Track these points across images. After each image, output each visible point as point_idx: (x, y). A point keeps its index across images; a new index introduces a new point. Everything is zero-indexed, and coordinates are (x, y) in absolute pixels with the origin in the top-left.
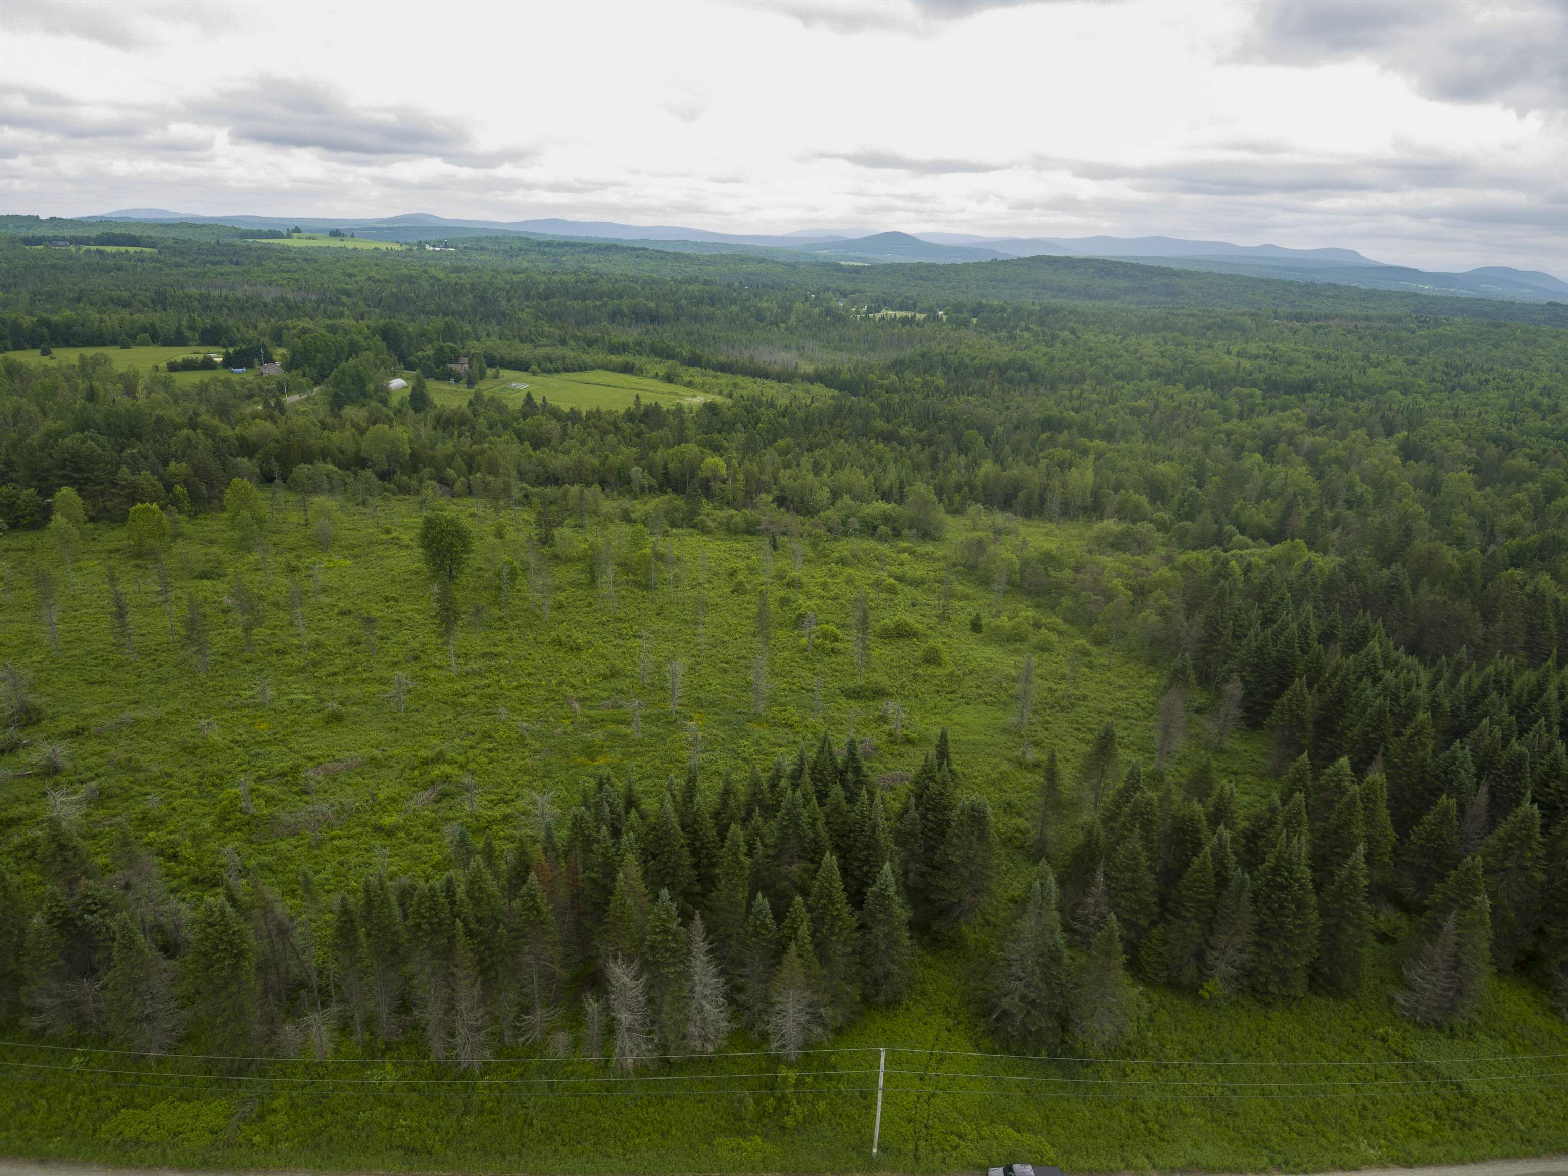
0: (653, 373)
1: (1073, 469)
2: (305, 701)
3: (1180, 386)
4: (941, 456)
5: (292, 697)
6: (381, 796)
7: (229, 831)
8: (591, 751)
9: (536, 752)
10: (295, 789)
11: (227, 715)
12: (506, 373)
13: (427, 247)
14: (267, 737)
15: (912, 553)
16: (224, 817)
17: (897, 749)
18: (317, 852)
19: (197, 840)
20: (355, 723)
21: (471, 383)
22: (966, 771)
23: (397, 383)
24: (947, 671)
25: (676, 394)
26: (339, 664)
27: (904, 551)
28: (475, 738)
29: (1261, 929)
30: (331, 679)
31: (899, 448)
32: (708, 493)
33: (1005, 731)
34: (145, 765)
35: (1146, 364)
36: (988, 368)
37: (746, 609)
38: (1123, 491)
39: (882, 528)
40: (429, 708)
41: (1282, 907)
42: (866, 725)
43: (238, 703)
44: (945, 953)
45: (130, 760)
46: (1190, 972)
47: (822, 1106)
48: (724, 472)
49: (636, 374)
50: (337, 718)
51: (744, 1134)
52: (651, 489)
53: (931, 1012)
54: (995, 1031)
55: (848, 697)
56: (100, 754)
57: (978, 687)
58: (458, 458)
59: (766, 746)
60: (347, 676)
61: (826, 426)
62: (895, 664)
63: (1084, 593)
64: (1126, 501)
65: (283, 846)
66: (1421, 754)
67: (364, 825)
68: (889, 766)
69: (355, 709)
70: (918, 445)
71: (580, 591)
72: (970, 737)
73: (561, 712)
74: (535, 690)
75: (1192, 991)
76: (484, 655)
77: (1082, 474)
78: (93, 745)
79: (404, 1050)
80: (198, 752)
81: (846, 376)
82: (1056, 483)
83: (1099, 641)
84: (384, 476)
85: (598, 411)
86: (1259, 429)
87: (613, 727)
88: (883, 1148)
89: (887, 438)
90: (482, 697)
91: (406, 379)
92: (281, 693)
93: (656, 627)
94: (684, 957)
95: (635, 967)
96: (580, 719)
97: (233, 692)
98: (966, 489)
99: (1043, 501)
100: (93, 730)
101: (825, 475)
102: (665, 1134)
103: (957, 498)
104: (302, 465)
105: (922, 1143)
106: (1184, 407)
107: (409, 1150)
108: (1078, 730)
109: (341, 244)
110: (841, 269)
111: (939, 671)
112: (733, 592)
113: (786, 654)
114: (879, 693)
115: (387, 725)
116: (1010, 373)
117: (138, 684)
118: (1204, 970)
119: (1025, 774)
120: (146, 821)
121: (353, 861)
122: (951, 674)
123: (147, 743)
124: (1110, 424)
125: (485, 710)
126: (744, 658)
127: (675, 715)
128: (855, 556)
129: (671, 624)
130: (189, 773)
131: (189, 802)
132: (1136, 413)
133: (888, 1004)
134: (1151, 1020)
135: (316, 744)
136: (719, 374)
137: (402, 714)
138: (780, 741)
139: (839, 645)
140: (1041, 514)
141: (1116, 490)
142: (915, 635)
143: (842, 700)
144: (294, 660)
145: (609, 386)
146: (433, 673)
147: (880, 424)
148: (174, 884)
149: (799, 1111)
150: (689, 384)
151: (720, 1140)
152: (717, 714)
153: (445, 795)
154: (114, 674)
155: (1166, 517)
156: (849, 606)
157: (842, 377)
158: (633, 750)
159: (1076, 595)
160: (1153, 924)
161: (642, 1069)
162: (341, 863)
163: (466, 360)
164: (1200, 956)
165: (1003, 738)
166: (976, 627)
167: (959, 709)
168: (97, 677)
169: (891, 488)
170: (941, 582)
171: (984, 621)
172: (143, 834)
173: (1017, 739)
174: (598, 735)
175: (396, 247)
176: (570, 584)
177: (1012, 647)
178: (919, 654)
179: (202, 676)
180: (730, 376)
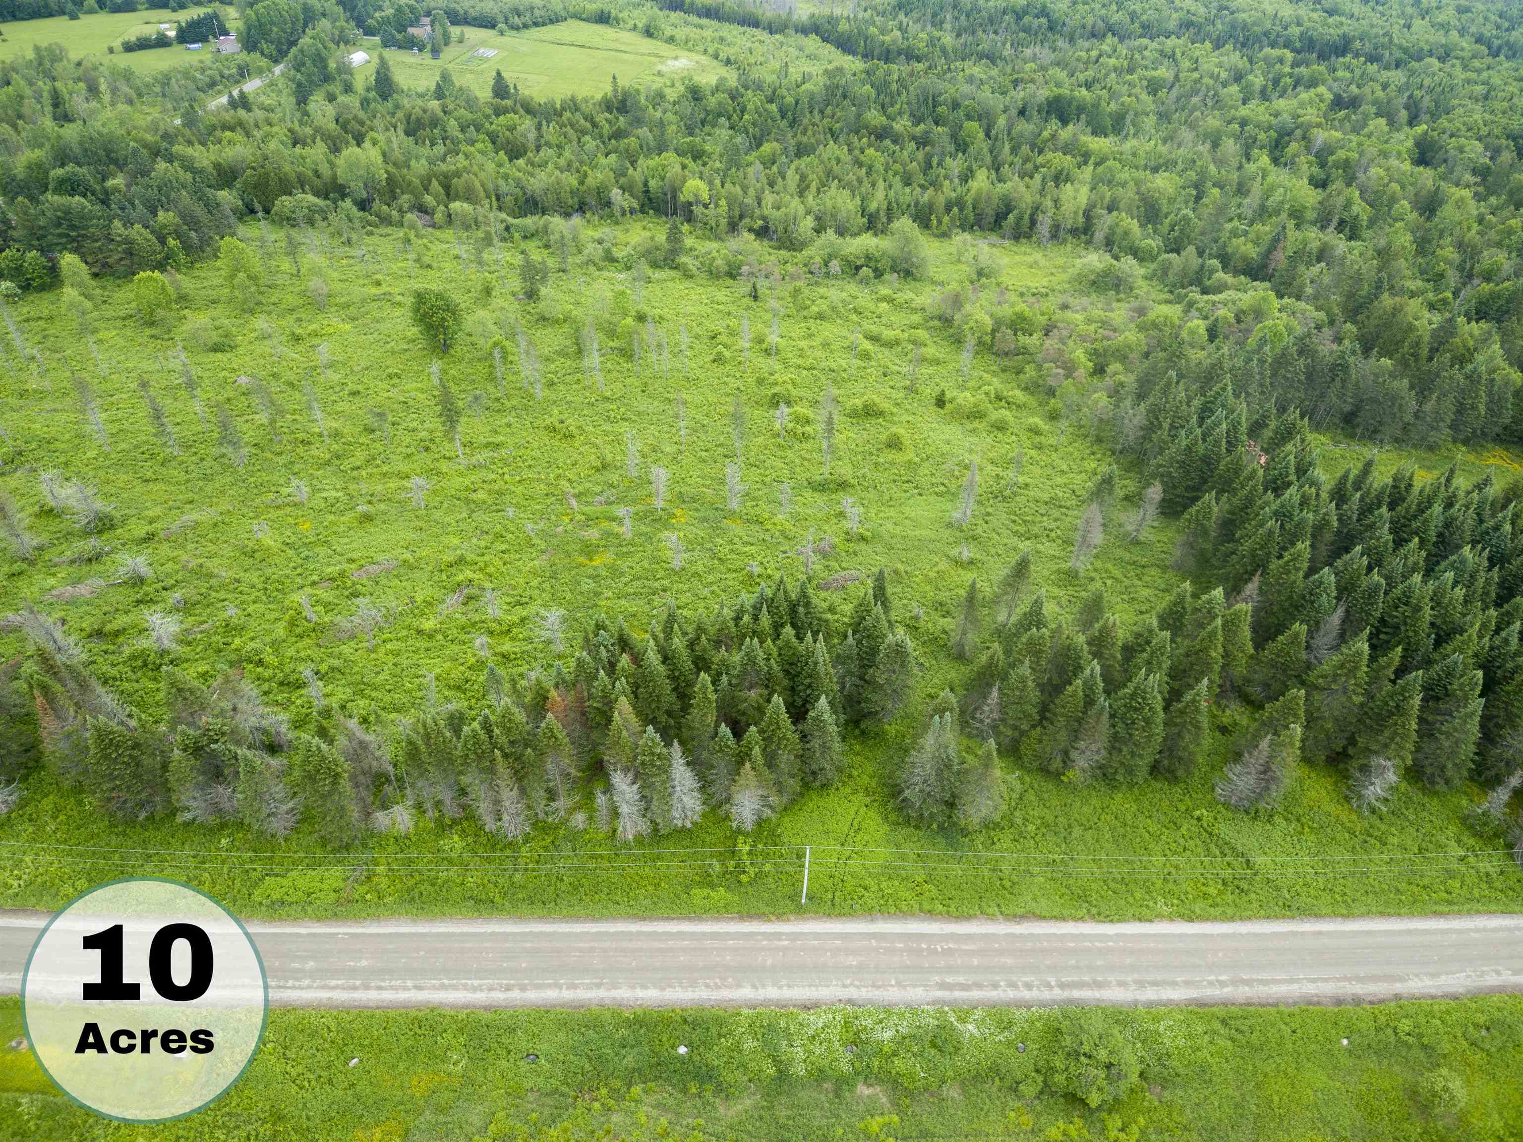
0: (631, 23)
1: (1068, 185)
2: (337, 500)
3: (1208, 45)
4: (935, 160)
5: (324, 494)
6: (419, 599)
7: (301, 637)
8: (589, 550)
9: (543, 552)
10: (346, 593)
11: (274, 514)
12: (473, 34)
14: (312, 539)
15: (890, 300)
16: (292, 623)
17: (852, 547)
18: (373, 656)
19: (276, 645)
20: (384, 522)
21: (436, 52)
22: (909, 569)
23: (358, 57)
24: (907, 458)
25: (657, 56)
26: (359, 457)
27: (884, 299)
28: (490, 538)
29: (1115, 737)
30: (355, 473)
31: (893, 147)
32: (690, 218)
33: (949, 525)
34: (216, 571)
35: (1176, 10)
36: (1004, 13)
37: (725, 383)
38: (1115, 213)
39: (864, 268)
40: (445, 505)
41: (1133, 723)
42: (827, 520)
43: (279, 501)
44: (871, 743)
45: (201, 566)
46: (1057, 764)
47: (767, 867)
48: (705, 196)
49: (612, 26)
50: (367, 518)
51: (712, 886)
52: (632, 211)
53: (855, 792)
54: (901, 809)
55: (814, 489)
56: (174, 560)
57: (933, 475)
58: (435, 182)
59: (739, 546)
60: (369, 470)
61: (817, 117)
62: (860, 449)
63: (1046, 365)
64: (1117, 225)
65: (346, 649)
66: (1292, 578)
67: (409, 628)
68: (844, 565)
69: (382, 506)
70: (913, 145)
71: (569, 362)
72: (918, 533)
73: (561, 509)
74: (535, 484)
75: (1057, 776)
76: (487, 445)
77: (1077, 191)
78: (165, 550)
79: (465, 824)
80: (257, 555)
81: (844, 27)
82: (1048, 203)
83: (1054, 417)
84: (363, 205)
85: (573, 99)
86: (1276, 116)
87: (605, 525)
88: (810, 898)
89: (881, 134)
90: (490, 492)
91: (368, 50)
92: (315, 490)
93: (641, 409)
94: (666, 770)
95: (630, 776)
96: (579, 517)
97: (273, 489)
98: (955, 209)
99: (1033, 222)
100: (162, 535)
101: (810, 198)
102: (657, 886)
103: (946, 219)
104: (282, 197)
105: (838, 894)
106: (1207, 80)
107: (478, 901)
108: (1014, 522)
111: (900, 457)
112: (714, 361)
113: (760, 440)
114: (842, 485)
115: (412, 524)
116: (1027, 19)
117: (188, 481)
118: (1067, 761)
119: (961, 571)
120: (229, 628)
121: (406, 663)
122: (909, 462)
123: (212, 548)
124: (1123, 104)
125: (494, 508)
126: (722, 445)
127: (660, 513)
128: (834, 309)
129: (656, 403)
130: (254, 577)
131: (260, 607)
132: (1153, 87)
133: (823, 786)
134: (1021, 798)
135: (354, 545)
136: (705, 21)
137: (424, 512)
138: (750, 540)
139: (808, 429)
140: (1029, 237)
141: (1110, 210)
142: (881, 414)
143: (808, 494)
144: (319, 452)
145: (583, 46)
146: (444, 466)
147: (874, 117)
148: (265, 687)
149: (752, 871)
150: (671, 40)
151: (695, 891)
152: (697, 510)
153: (470, 598)
154: (164, 471)
155: (1154, 244)
156: (823, 378)
157: (840, 28)
158: (624, 550)
159: (1039, 367)
160: (1034, 727)
161: (639, 840)
162: (395, 665)
163: (426, 20)
164: (1066, 753)
165: (946, 534)
166: (940, 402)
167: (911, 501)
168: (149, 475)
169: (878, 211)
170: (915, 342)
171: (948, 395)
172: (230, 640)
173: (958, 534)
174: (593, 534)
176: (558, 353)
177: (970, 426)
178: (883, 437)
179: (241, 470)
180: (715, 23)
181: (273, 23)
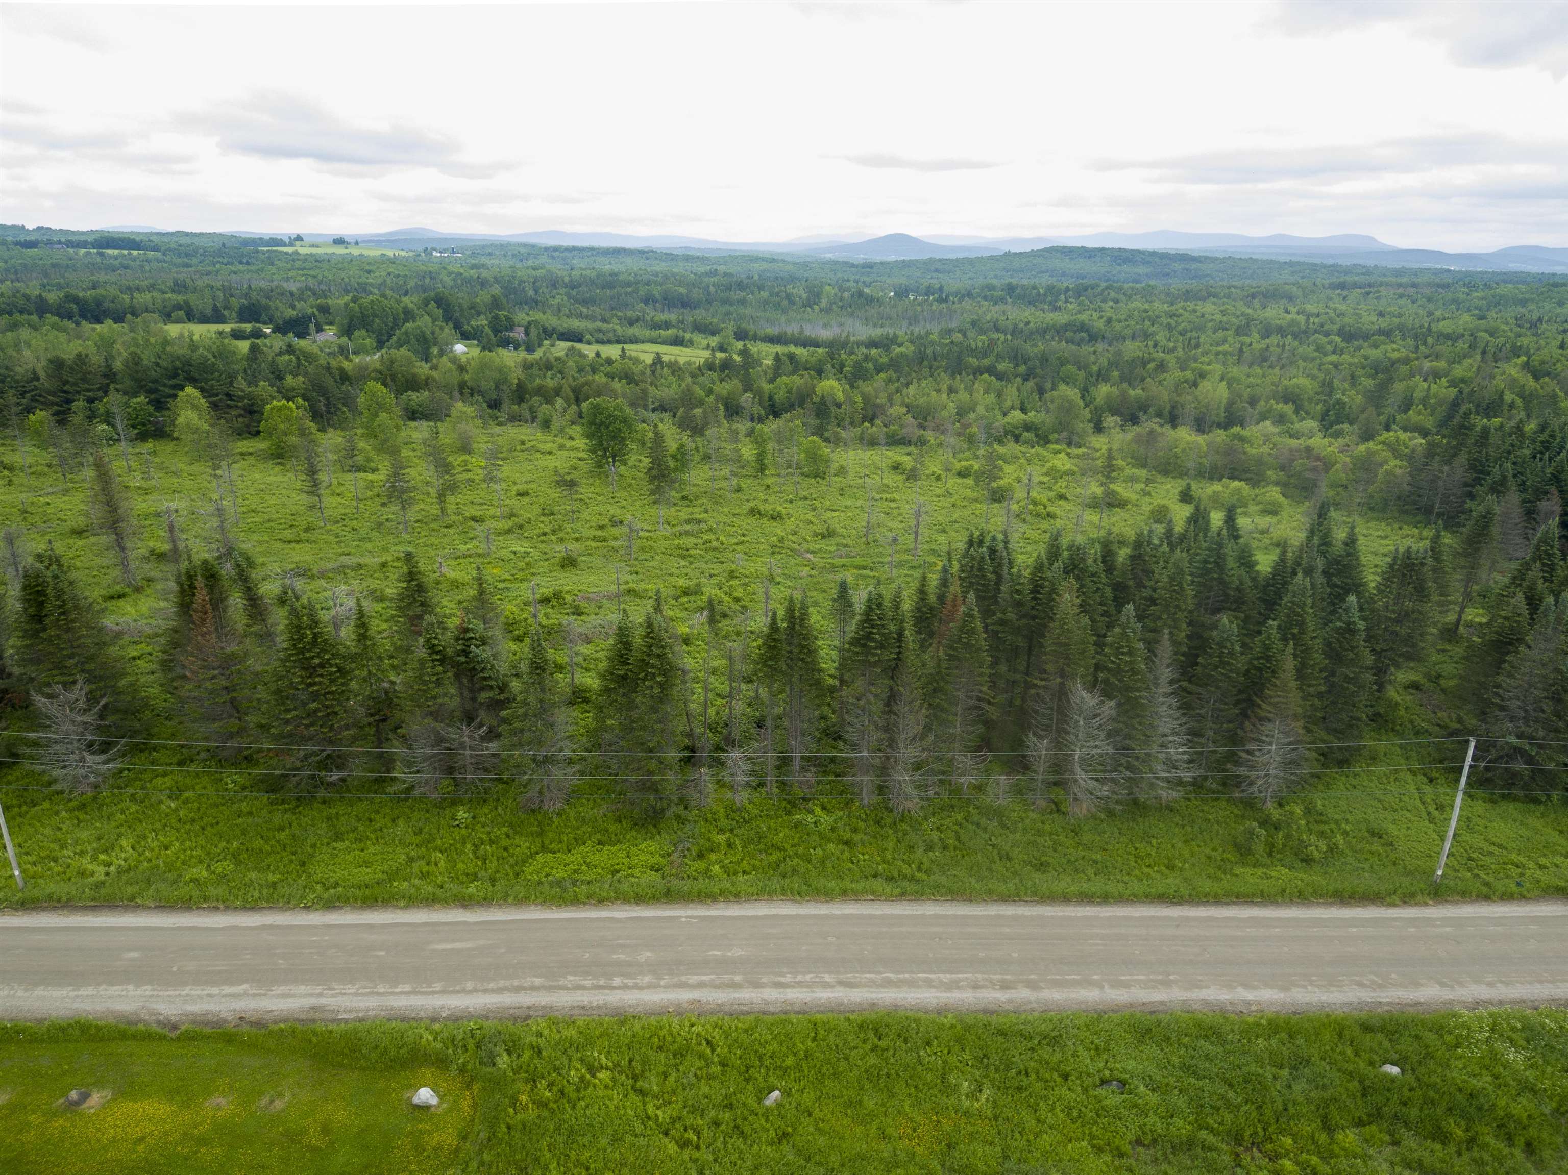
4: (1048, 385)
5: (512, 549)
10: (565, 611)
13: (434, 253)
15: (1068, 453)
20: (591, 568)
21: (531, 349)
23: (459, 348)
35: (1211, 320)
36: (1046, 329)
39: (1026, 434)
40: (657, 558)
43: (458, 554)
48: (840, 395)
49: (686, 347)
50: (572, 562)
52: (760, 418)
60: (559, 536)
70: (1019, 379)
73: (795, 561)
76: (688, 521)
84: (495, 405)
85: (676, 362)
90: (706, 550)
91: (468, 347)
96: (820, 565)
97: (447, 547)
104: (410, 393)
109: (347, 251)
110: (853, 266)
135: (562, 582)
137: (634, 562)
146: (645, 534)
154: (308, 536)
175: (403, 254)
179: (405, 536)
181: (375, 316)
